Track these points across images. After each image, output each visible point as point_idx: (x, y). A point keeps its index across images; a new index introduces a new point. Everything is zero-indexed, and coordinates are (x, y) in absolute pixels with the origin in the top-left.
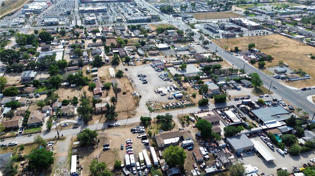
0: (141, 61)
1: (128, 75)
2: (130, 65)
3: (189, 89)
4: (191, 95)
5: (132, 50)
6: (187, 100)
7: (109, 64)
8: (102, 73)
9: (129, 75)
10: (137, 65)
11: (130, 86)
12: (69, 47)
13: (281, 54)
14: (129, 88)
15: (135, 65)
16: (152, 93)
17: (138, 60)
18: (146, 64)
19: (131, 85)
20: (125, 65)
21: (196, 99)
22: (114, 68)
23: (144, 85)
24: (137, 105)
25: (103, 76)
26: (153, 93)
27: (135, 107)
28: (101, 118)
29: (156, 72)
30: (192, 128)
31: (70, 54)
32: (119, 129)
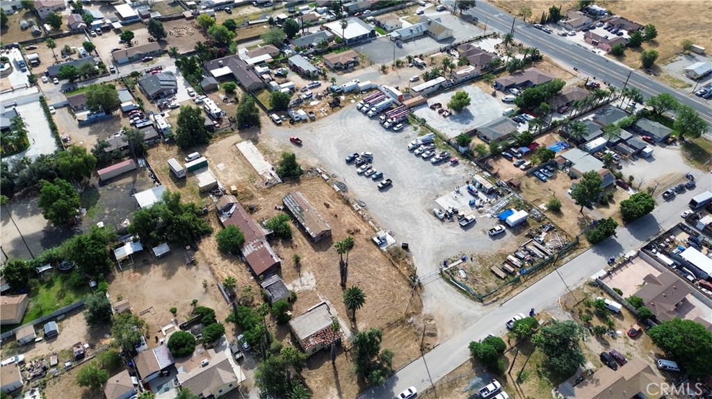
0: (319, 98)
1: (313, 162)
2: (298, 121)
3: (524, 186)
4: (542, 206)
5: (267, 57)
6: (547, 232)
7: (230, 130)
8: (225, 171)
9: (316, 161)
10: (320, 118)
11: (347, 208)
12: (47, 74)
13: (659, 14)
14: (349, 218)
15: (313, 120)
16: (430, 222)
17: (309, 98)
18: (341, 107)
19: (347, 203)
20: (280, 124)
21: (565, 218)
22: (255, 141)
23: (387, 195)
24: (415, 285)
25: (239, 184)
26: (434, 224)
27: (417, 297)
28: (336, 374)
29: (389, 135)
30: (631, 341)
31: (72, 108)
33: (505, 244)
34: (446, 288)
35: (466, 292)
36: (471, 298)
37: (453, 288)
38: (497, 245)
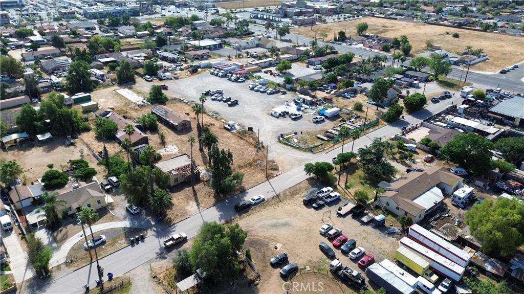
1: (177, 96)
2: (165, 79)
7: (111, 84)
15: (177, 78)
16: (268, 118)
18: (198, 73)
19: (204, 113)
20: (151, 81)
23: (235, 108)
24: (259, 147)
26: (271, 119)
27: (261, 153)
29: (235, 84)
32: (270, 209)
33: (326, 126)
34: (284, 148)
35: (299, 148)
36: (303, 151)
37: (289, 147)
38: (320, 126)
